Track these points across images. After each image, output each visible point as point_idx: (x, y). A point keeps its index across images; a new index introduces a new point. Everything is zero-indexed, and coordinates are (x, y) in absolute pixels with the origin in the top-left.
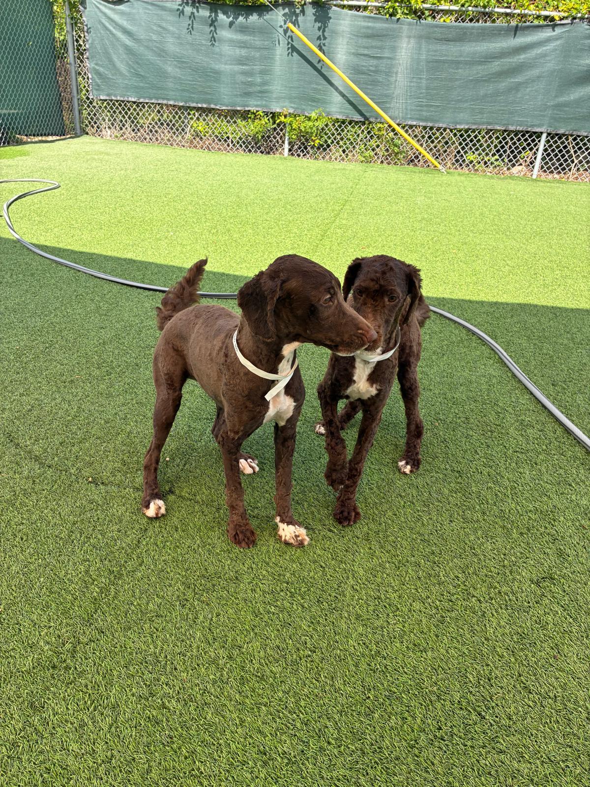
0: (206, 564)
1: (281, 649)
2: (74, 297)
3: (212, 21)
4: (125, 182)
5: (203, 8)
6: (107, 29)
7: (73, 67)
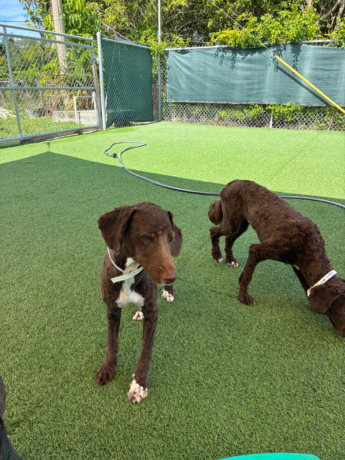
0: (186, 306)
1: (215, 344)
2: (145, 193)
3: (233, 58)
4: (179, 142)
5: (229, 52)
6: (178, 67)
7: (160, 87)
